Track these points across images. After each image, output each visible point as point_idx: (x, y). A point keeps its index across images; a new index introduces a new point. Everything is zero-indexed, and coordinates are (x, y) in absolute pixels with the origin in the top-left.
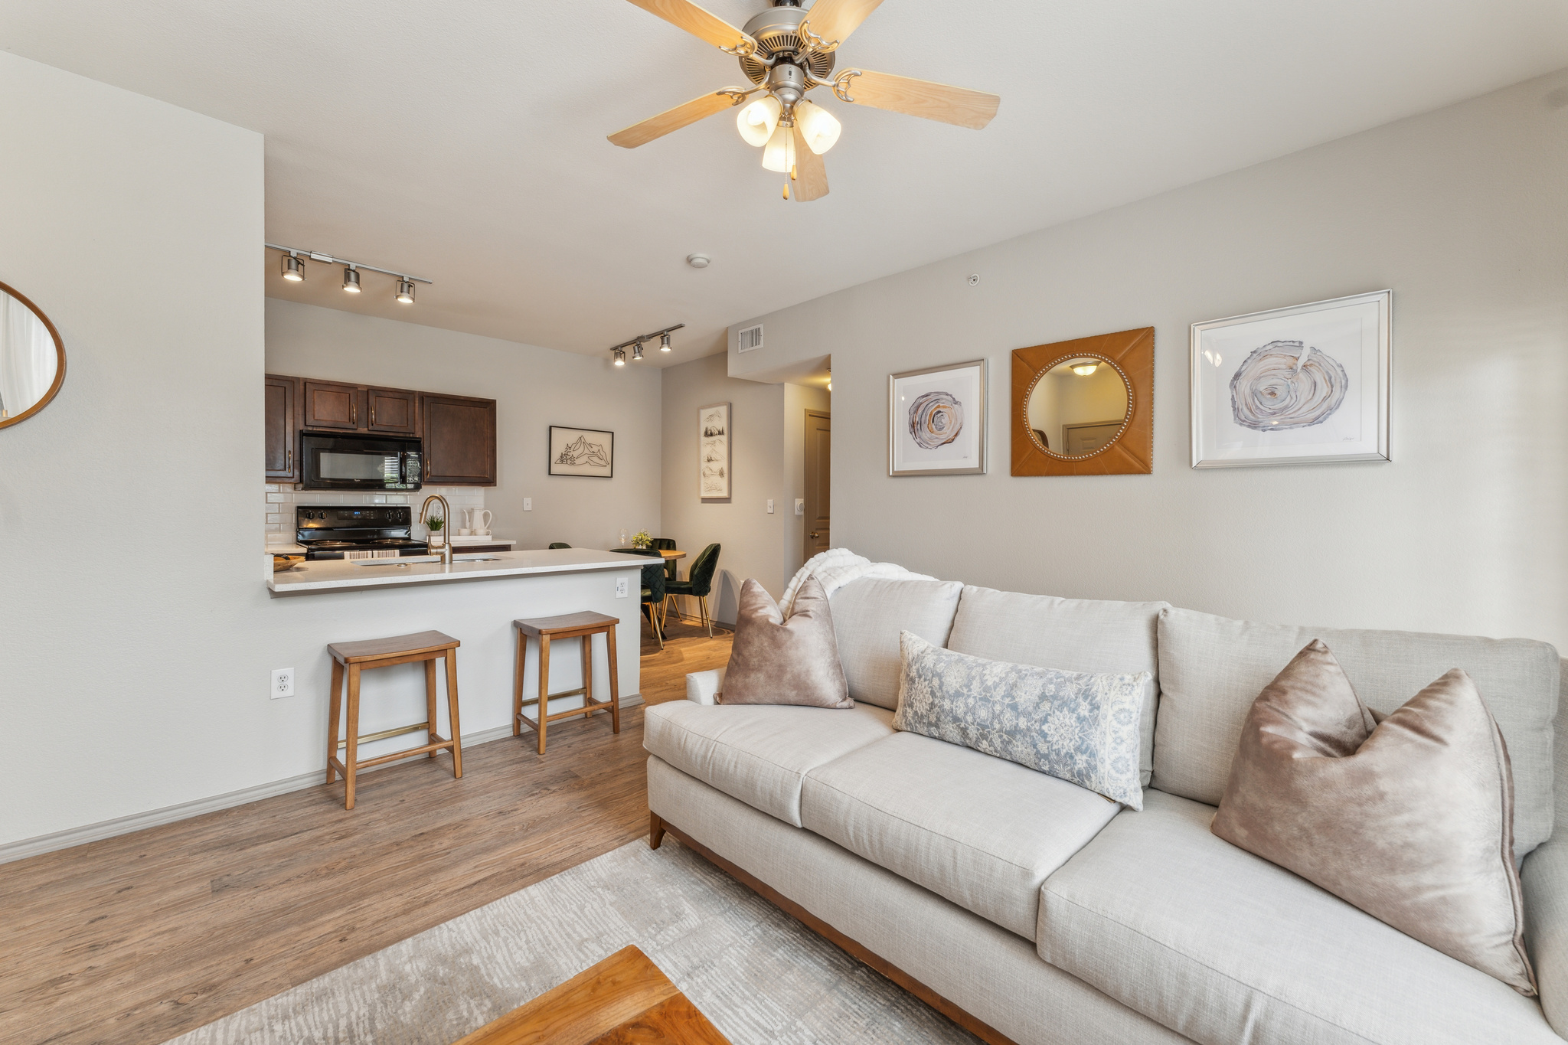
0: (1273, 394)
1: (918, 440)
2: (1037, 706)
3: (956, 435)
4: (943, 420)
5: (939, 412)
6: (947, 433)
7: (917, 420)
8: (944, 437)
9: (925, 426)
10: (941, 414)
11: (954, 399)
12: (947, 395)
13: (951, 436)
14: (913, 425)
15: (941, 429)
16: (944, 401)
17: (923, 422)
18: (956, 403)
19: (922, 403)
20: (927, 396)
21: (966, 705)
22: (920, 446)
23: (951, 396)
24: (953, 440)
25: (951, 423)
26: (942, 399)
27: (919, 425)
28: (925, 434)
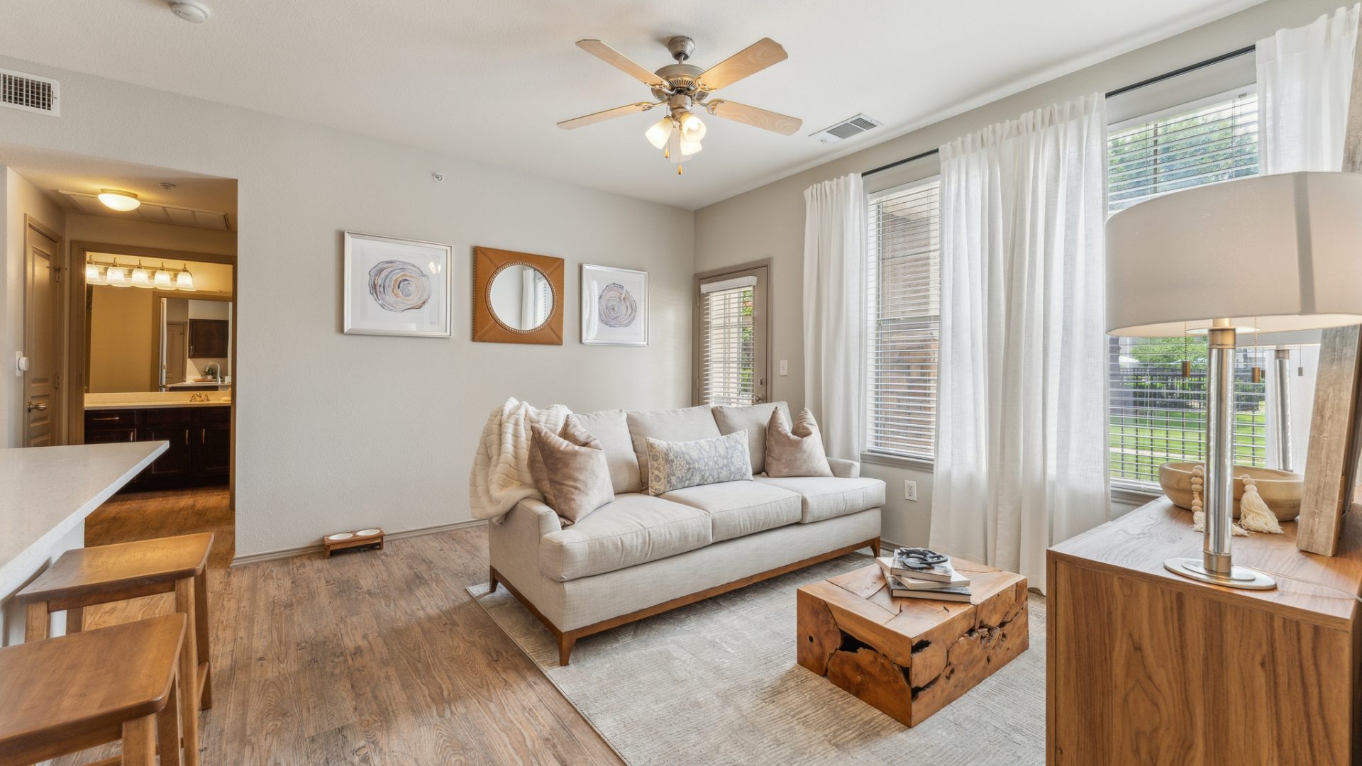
0: (613, 309)
1: (381, 302)
2: (727, 452)
3: (424, 303)
4: (410, 288)
5: (406, 280)
6: (414, 300)
7: (380, 282)
8: (411, 303)
9: (389, 290)
10: (407, 282)
11: (422, 272)
12: (414, 266)
13: (419, 303)
14: (374, 287)
15: (407, 295)
16: (410, 271)
17: (386, 286)
18: (424, 276)
19: (385, 268)
20: (391, 262)
21: (704, 462)
22: (384, 308)
23: (418, 268)
24: (420, 307)
25: (418, 291)
26: (409, 269)
27: (382, 288)
28: (390, 298)
